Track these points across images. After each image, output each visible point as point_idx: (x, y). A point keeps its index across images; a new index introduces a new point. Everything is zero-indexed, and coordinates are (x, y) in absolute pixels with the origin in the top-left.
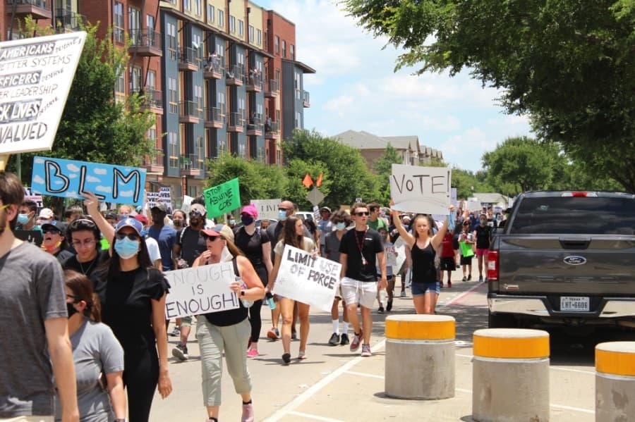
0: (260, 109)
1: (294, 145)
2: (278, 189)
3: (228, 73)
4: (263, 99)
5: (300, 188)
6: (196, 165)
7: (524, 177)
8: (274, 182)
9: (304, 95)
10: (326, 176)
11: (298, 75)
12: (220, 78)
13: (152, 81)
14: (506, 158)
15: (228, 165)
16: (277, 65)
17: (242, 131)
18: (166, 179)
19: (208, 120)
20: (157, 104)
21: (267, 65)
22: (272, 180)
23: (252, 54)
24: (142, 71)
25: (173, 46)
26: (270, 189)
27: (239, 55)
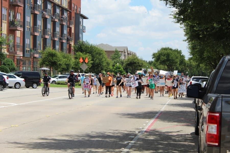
0: (65, 32)
1: (78, 47)
2: (70, 63)
3: (52, 16)
4: (67, 28)
5: (80, 64)
6: (37, 53)
7: (168, 62)
8: (69, 61)
9: (84, 27)
10: (90, 60)
11: (81, 19)
12: (49, 18)
13: (19, 17)
14: (161, 55)
15: (49, 53)
16: (73, 15)
17: (57, 40)
18: (24, 58)
19: (43, 34)
20: (21, 26)
21: (69, 15)
22: (68, 60)
23: (63, 9)
24: (15, 12)
25: (29, 3)
26: (67, 63)
27: (57, 9)
